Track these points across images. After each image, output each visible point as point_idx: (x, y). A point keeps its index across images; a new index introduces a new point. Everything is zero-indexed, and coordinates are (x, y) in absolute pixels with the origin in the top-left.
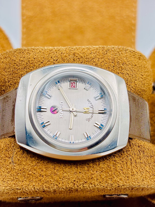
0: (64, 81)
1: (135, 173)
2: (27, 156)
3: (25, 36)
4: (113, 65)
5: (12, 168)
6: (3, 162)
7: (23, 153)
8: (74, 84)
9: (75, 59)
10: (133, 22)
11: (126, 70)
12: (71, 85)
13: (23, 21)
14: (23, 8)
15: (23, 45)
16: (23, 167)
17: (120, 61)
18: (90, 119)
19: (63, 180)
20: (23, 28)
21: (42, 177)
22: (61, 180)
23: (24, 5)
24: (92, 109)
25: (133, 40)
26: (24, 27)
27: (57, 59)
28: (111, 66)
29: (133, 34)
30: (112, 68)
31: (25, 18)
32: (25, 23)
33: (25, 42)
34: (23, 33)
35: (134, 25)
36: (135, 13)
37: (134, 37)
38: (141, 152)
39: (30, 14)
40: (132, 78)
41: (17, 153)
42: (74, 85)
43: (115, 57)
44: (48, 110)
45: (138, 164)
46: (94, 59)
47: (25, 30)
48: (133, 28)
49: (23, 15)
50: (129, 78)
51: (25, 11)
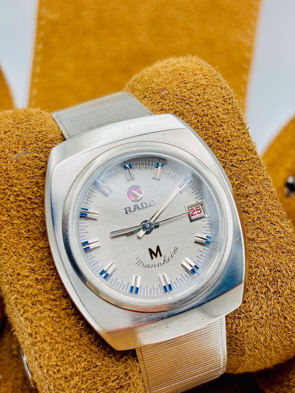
0: (196, 192)
1: (72, 383)
2: (36, 176)
4: (267, 274)
5: (8, 159)
6: (13, 140)
7: (40, 168)
8: (198, 213)
9: (248, 198)
11: (267, 303)
12: (194, 208)
13: (39, 28)
16: (14, 177)
17: (279, 284)
18: (142, 264)
19: (14, 253)
21: (7, 215)
22: (12, 251)
24: (162, 262)
26: (39, 40)
27: (235, 165)
28: (263, 270)
30: (259, 274)
31: (43, 23)
32: (42, 34)
35: (248, 61)
36: (252, 38)
38: (117, 381)
39: (53, 16)
40: (256, 318)
41: (36, 157)
42: (196, 212)
43: (284, 272)
44: (132, 183)
45: (93, 384)
46: (264, 232)
47: (40, 47)
49: (40, 18)
50: (254, 314)
51: (44, 11)
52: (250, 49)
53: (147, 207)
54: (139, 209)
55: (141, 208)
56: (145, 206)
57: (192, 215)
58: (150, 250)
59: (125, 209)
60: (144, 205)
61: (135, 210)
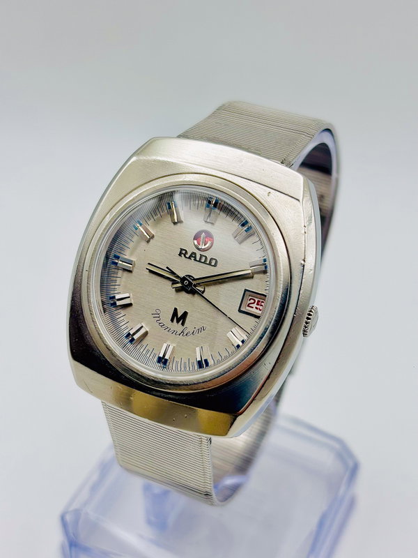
18: (158, 319)
44: (208, 227)
53: (204, 263)
54: (195, 260)
55: (198, 259)
56: (203, 260)
57: (248, 306)
58: (176, 309)
59: (182, 249)
60: (204, 258)
61: (189, 258)
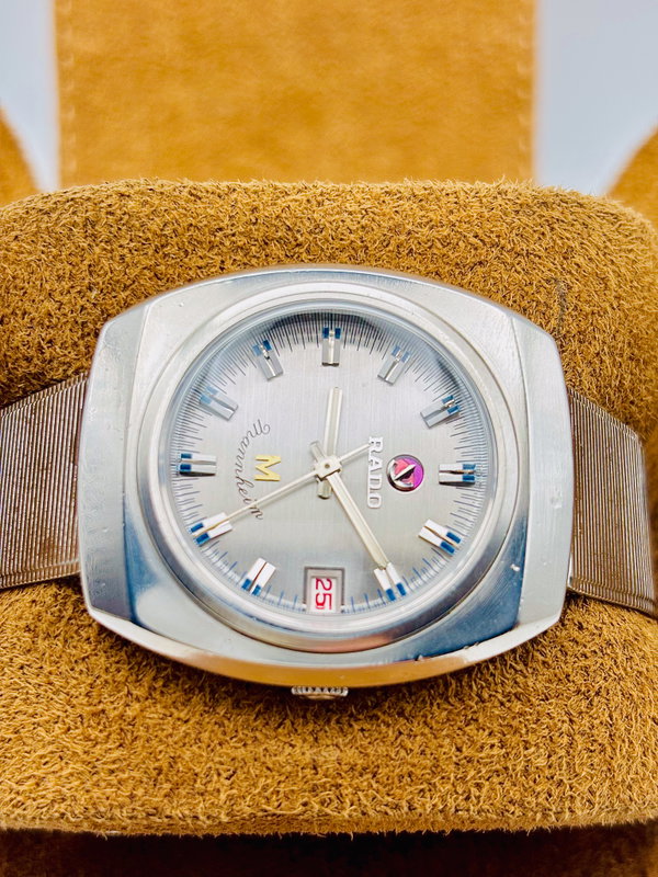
3: (73, 139)
10: (521, 70)
13: (64, 76)
14: (62, 23)
15: (65, 179)
20: (64, 107)
23: (67, 10)
25: (522, 147)
26: (67, 101)
29: (522, 119)
31: (70, 63)
32: (71, 87)
33: (73, 166)
34: (66, 129)
35: (526, 84)
36: (528, 32)
37: (526, 134)
39: (90, 45)
47: (72, 115)
48: (521, 94)
49: (62, 53)
51: (69, 36)
52: (528, 56)
